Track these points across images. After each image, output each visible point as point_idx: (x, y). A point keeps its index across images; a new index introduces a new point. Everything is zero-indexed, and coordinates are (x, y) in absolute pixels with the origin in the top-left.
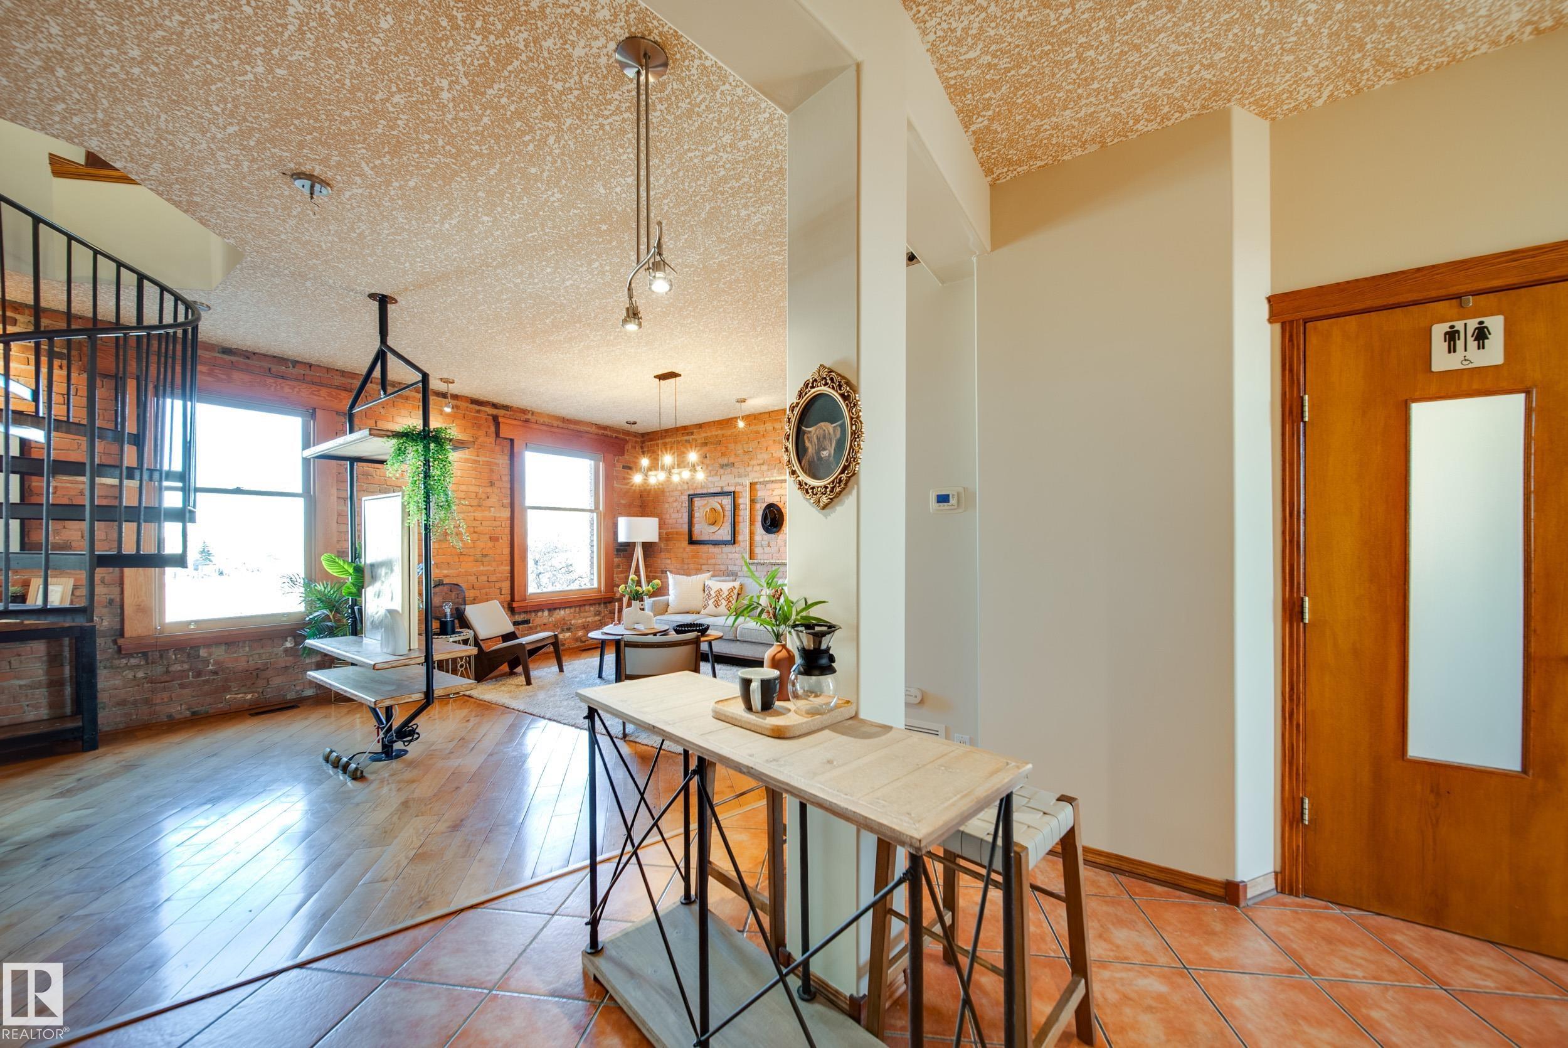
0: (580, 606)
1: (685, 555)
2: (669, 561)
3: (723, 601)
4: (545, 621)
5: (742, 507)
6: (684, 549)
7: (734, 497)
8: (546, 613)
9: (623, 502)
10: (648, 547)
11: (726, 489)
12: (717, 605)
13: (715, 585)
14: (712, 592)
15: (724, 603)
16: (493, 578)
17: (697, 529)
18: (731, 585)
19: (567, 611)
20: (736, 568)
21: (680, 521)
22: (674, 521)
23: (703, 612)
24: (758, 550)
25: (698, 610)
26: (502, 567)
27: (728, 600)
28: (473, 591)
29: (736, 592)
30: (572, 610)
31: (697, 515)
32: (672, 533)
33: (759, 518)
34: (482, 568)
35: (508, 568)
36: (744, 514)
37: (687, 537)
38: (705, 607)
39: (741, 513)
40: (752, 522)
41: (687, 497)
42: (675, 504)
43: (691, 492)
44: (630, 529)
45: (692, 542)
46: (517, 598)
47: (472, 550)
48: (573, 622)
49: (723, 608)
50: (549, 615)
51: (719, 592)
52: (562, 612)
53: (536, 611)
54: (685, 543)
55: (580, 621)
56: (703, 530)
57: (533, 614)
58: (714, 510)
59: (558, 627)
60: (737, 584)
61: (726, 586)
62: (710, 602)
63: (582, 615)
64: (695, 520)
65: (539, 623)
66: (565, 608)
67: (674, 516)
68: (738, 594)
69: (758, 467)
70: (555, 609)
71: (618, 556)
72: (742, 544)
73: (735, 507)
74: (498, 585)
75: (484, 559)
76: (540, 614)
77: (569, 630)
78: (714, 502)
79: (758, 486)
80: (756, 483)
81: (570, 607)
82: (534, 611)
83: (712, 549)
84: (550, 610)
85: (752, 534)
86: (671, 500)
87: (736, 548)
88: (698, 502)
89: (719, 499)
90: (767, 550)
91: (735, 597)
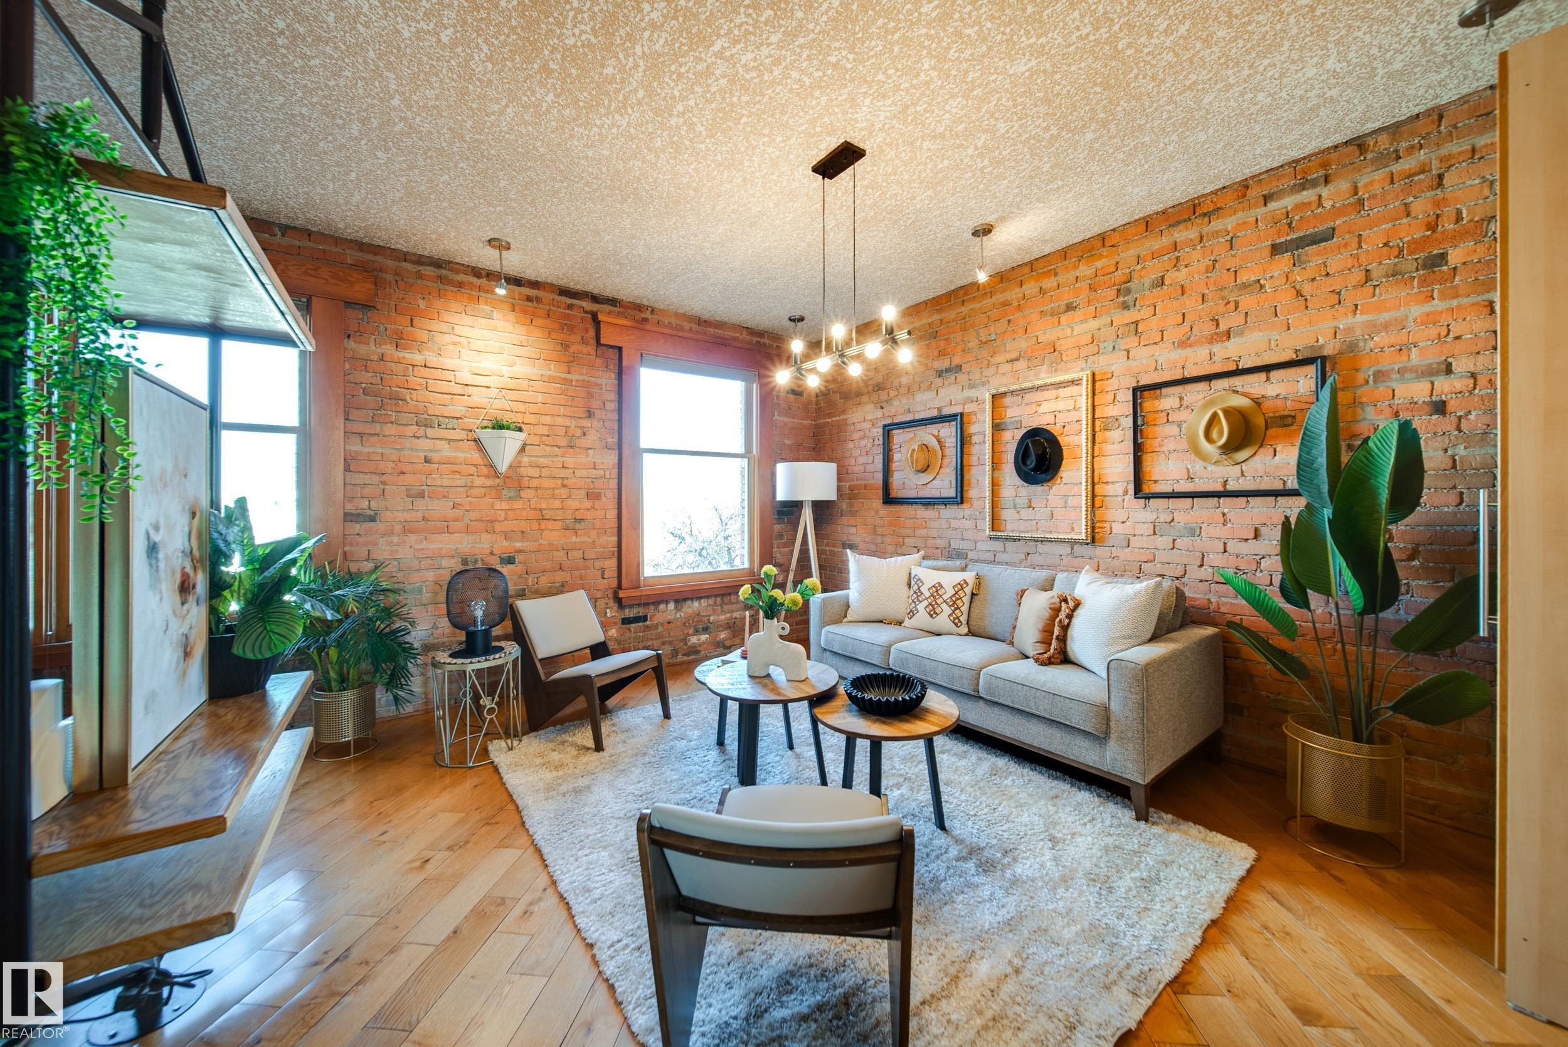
0: (723, 595)
1: (878, 521)
2: (853, 530)
3: (944, 606)
4: (670, 617)
5: (975, 439)
6: (877, 511)
7: (962, 424)
8: (671, 606)
9: (787, 442)
10: (820, 508)
11: (946, 411)
12: (933, 614)
13: (929, 576)
14: (924, 589)
15: (947, 610)
16: (591, 554)
17: (896, 479)
18: (959, 577)
19: (704, 602)
20: (964, 546)
21: (870, 468)
22: (862, 468)
23: (907, 623)
24: (1007, 514)
25: (899, 617)
26: (606, 538)
27: (954, 604)
28: (560, 573)
29: (968, 590)
30: (711, 601)
31: (896, 456)
32: (858, 487)
33: (1010, 457)
34: (574, 539)
35: (615, 539)
36: (981, 450)
37: (881, 492)
38: (912, 614)
39: (975, 450)
40: (996, 465)
41: (880, 430)
42: (863, 443)
43: (888, 421)
44: (793, 481)
45: (889, 499)
46: (625, 584)
47: (560, 512)
48: (712, 618)
49: (943, 620)
50: (676, 608)
51: (937, 588)
52: (696, 604)
53: (656, 603)
54: (877, 503)
55: (722, 617)
56: (906, 481)
57: (652, 607)
58: (925, 447)
59: (690, 626)
60: (969, 576)
61: (949, 580)
62: (921, 607)
63: (726, 607)
64: (895, 466)
65: (661, 620)
66: (699, 598)
67: (861, 460)
68: (973, 595)
69: (1009, 365)
70: (685, 600)
71: (780, 521)
72: (976, 503)
73: (964, 441)
74: (598, 564)
75: (578, 526)
76: (662, 607)
77: (706, 630)
78: (926, 435)
79: (1007, 401)
80: (1004, 394)
81: (708, 597)
82: (653, 603)
83: (921, 512)
84: (677, 601)
85: (995, 484)
86: (856, 436)
87: (965, 510)
88: (898, 436)
89: (934, 429)
90: (1026, 513)
91: (967, 599)
